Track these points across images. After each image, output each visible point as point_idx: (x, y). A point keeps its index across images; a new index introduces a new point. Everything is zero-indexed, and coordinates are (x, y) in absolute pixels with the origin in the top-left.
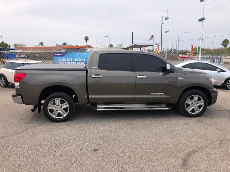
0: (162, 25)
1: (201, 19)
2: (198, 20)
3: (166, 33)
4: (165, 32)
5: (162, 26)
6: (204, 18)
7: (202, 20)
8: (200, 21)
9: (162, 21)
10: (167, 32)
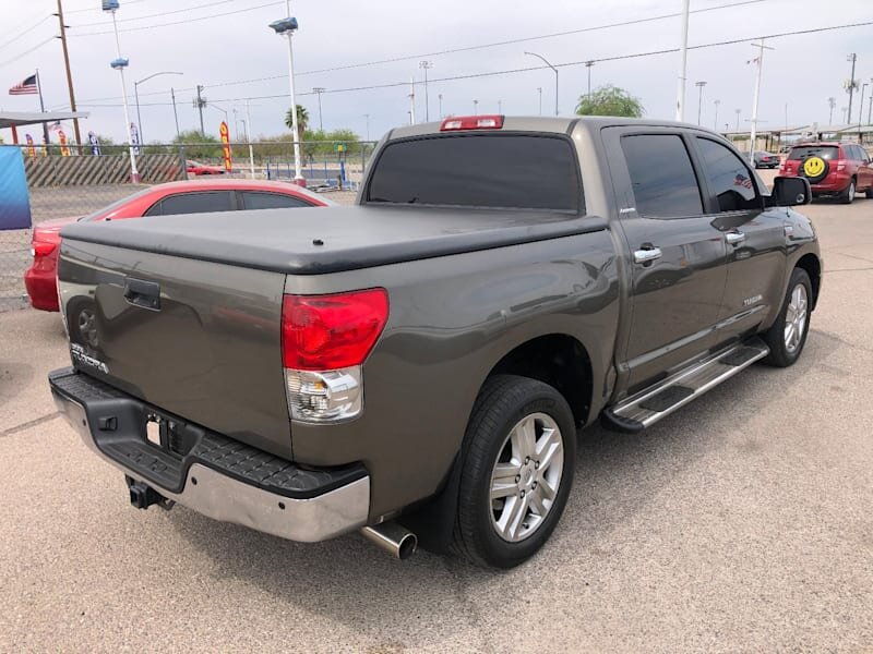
0: (63, 33)
1: (283, 23)
2: (271, 26)
3: (117, 71)
4: (114, 66)
5: (63, 38)
6: (294, 19)
7: (287, 27)
8: (277, 31)
9: (60, 15)
10: (125, 64)
